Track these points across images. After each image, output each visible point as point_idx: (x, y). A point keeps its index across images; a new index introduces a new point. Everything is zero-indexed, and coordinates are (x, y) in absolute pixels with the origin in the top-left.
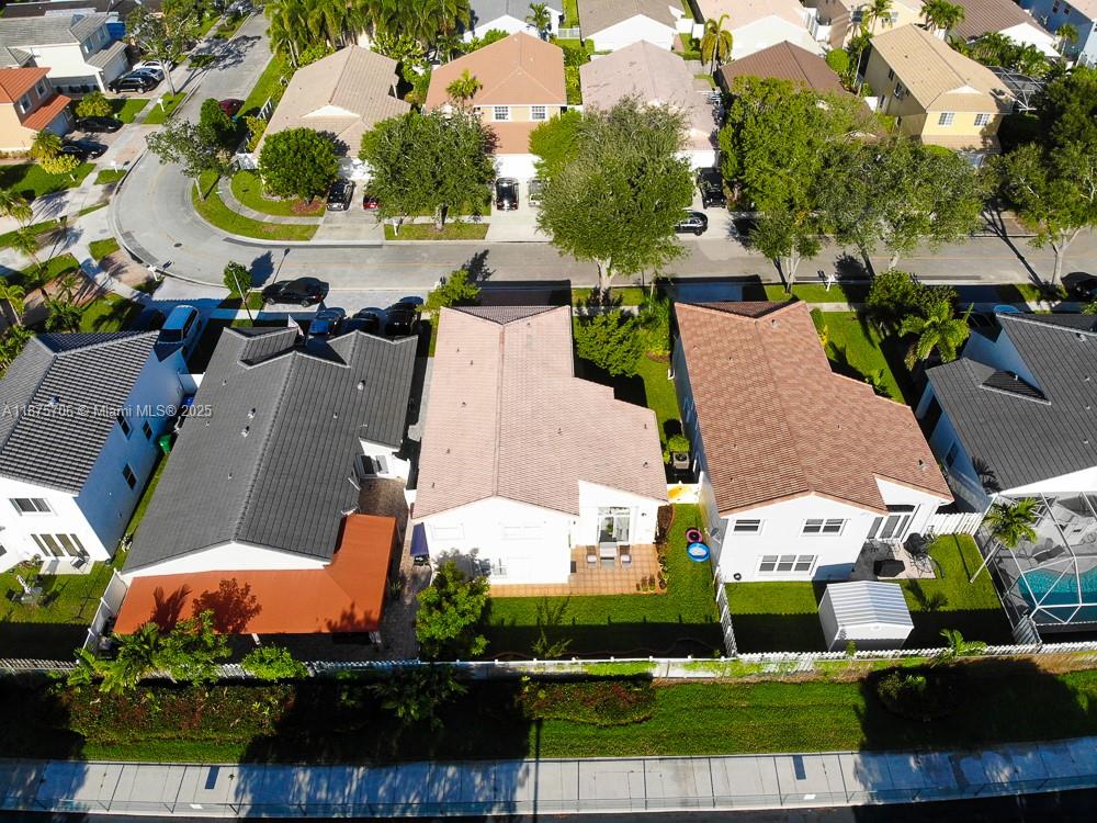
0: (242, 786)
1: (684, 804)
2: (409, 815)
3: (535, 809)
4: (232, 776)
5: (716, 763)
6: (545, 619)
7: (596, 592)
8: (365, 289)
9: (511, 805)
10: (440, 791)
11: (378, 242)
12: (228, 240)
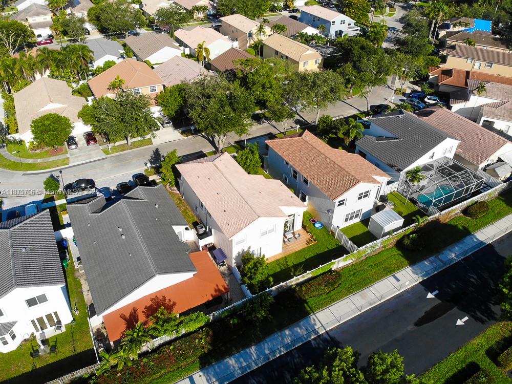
0: (208, 378)
1: (371, 304)
2: (282, 354)
3: (325, 329)
4: (200, 376)
6: (283, 267)
7: (294, 251)
8: (112, 177)
9: (316, 333)
10: (288, 340)
11: (103, 157)
12: (24, 174)
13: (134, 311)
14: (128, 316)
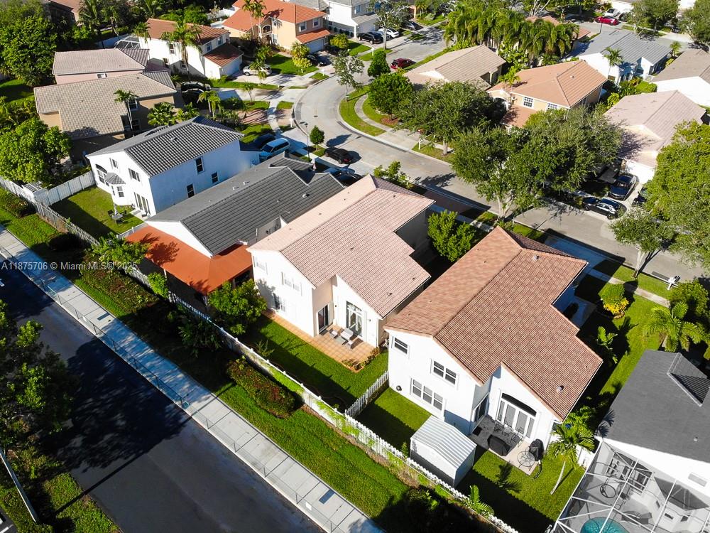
1: (254, 464)
2: (148, 379)
3: (193, 415)
4: (109, 321)
5: (289, 460)
6: (286, 345)
7: (322, 350)
9: (185, 406)
10: (167, 380)
11: (406, 149)
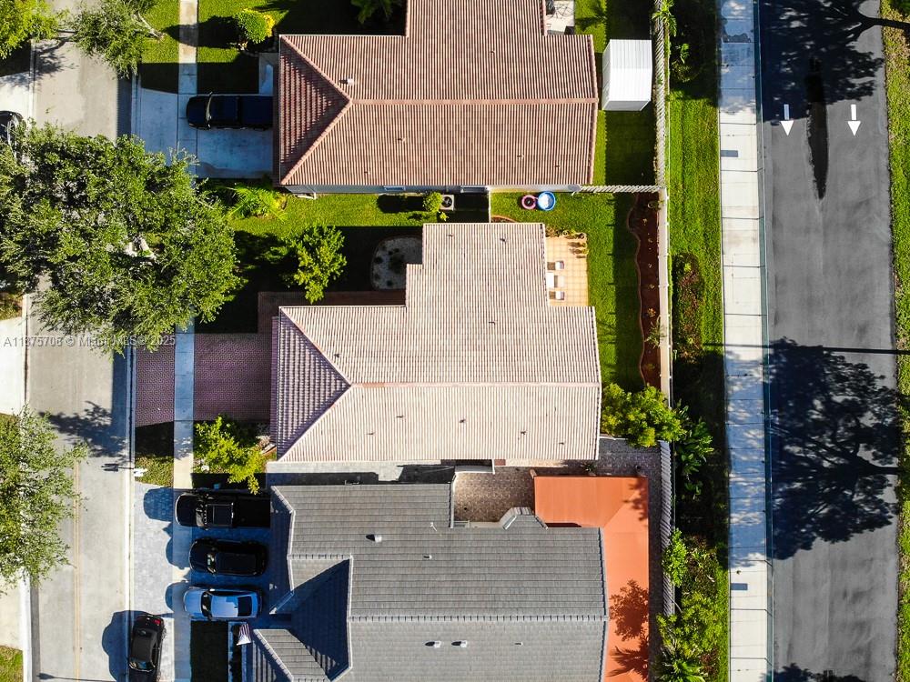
2: (762, 437)
4: (738, 572)
5: (725, 213)
6: (610, 337)
9: (755, 364)
10: (745, 415)
13: (616, 654)
14: (619, 666)
